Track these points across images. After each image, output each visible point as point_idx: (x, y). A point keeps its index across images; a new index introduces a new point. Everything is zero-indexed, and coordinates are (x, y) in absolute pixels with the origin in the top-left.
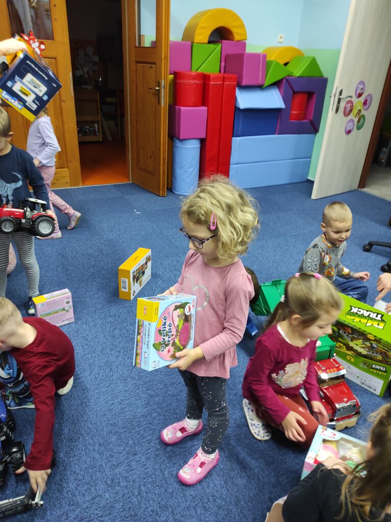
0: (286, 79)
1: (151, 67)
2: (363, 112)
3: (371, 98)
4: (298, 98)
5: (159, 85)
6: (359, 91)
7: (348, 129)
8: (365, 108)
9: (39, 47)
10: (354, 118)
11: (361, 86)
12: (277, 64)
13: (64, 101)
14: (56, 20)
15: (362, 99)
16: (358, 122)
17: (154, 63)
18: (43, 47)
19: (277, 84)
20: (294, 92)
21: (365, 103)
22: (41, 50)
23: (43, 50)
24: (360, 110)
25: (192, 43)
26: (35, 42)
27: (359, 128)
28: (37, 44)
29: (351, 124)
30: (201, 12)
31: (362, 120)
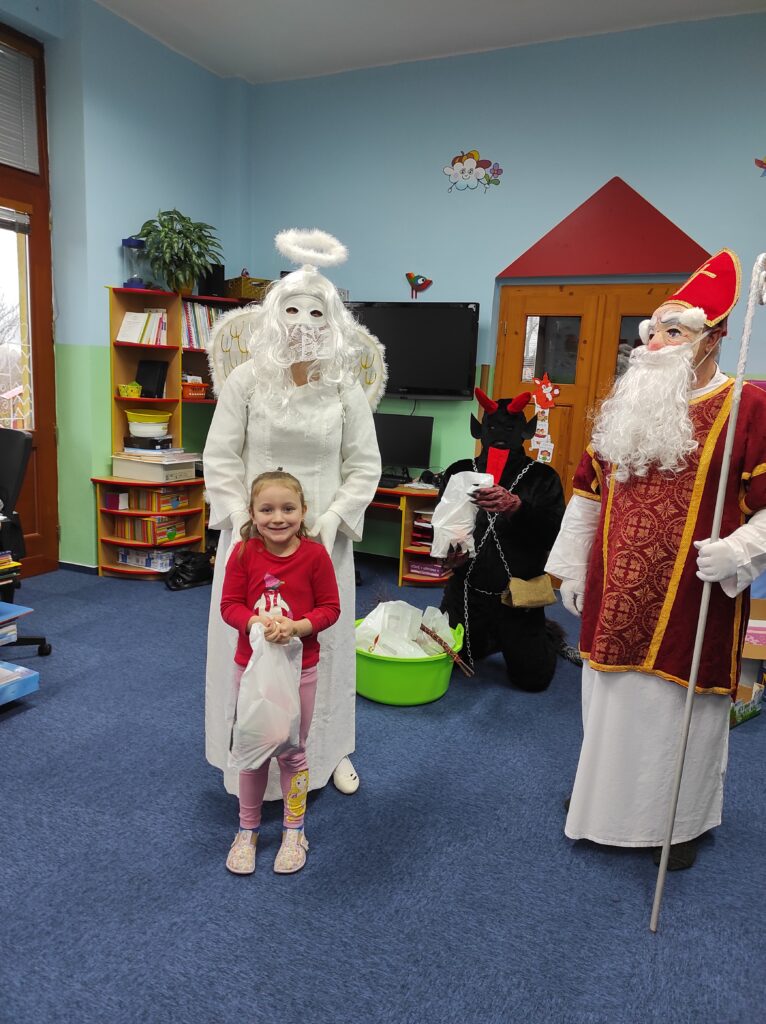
9: (552, 392)
13: (571, 464)
14: (582, 359)
18: (557, 392)
22: (554, 396)
23: (558, 395)
26: (547, 386)
28: (550, 388)
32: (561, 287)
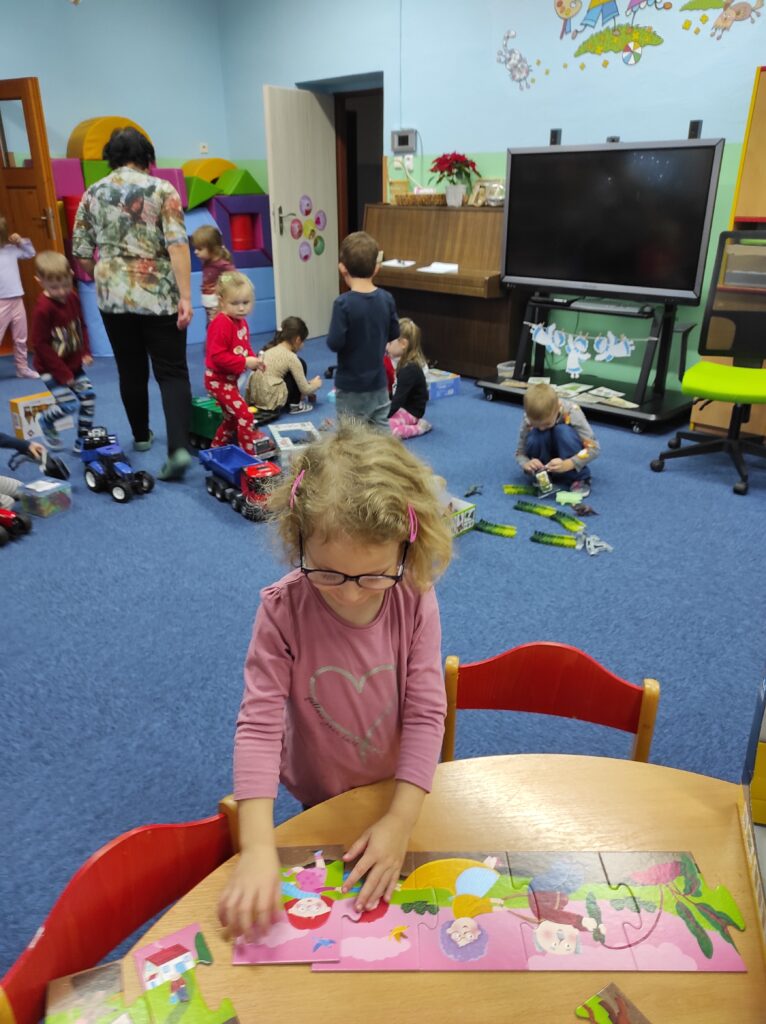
0: (217, 200)
1: (31, 193)
2: (318, 233)
3: (324, 215)
4: (238, 222)
5: (45, 213)
6: (305, 208)
7: (304, 255)
8: (320, 227)
10: (308, 241)
11: (307, 202)
12: (200, 182)
15: (312, 217)
16: (315, 244)
17: (34, 188)
19: (205, 205)
20: (231, 215)
21: (318, 221)
24: (313, 231)
25: (82, 160)
27: (318, 253)
29: (306, 248)
30: (87, 122)
31: (319, 243)
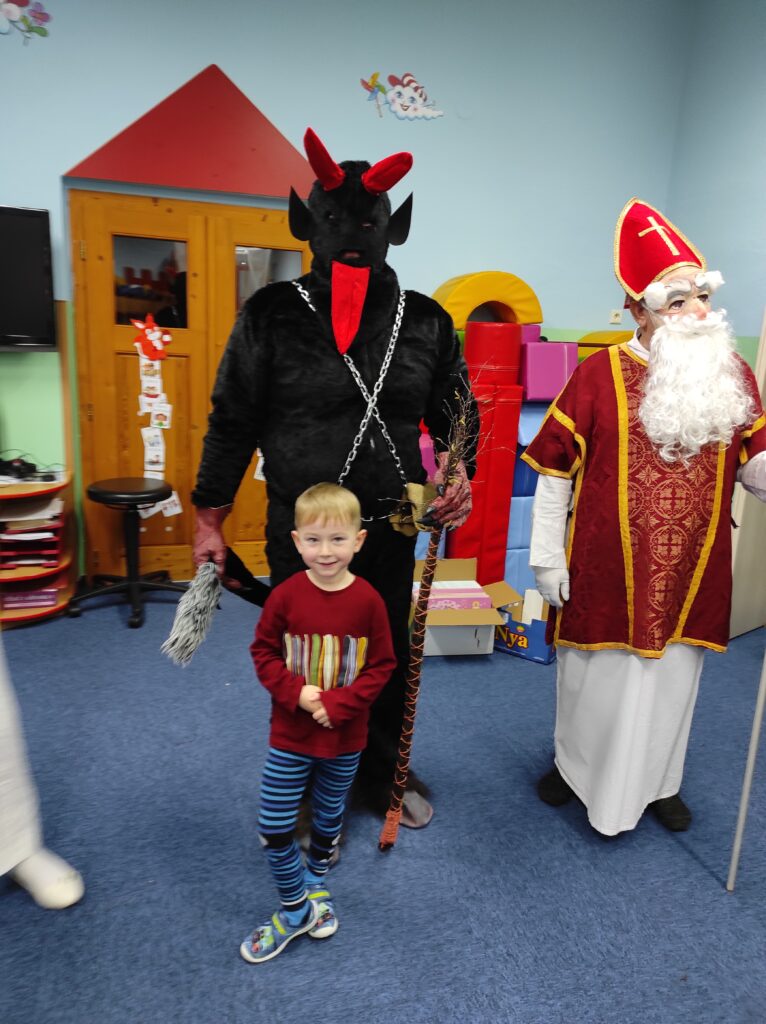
9: (161, 339)
14: (194, 297)
18: (167, 338)
22: (164, 344)
23: (170, 342)
26: (154, 331)
28: (157, 334)
32: (155, 200)
